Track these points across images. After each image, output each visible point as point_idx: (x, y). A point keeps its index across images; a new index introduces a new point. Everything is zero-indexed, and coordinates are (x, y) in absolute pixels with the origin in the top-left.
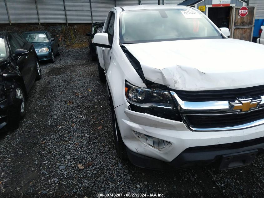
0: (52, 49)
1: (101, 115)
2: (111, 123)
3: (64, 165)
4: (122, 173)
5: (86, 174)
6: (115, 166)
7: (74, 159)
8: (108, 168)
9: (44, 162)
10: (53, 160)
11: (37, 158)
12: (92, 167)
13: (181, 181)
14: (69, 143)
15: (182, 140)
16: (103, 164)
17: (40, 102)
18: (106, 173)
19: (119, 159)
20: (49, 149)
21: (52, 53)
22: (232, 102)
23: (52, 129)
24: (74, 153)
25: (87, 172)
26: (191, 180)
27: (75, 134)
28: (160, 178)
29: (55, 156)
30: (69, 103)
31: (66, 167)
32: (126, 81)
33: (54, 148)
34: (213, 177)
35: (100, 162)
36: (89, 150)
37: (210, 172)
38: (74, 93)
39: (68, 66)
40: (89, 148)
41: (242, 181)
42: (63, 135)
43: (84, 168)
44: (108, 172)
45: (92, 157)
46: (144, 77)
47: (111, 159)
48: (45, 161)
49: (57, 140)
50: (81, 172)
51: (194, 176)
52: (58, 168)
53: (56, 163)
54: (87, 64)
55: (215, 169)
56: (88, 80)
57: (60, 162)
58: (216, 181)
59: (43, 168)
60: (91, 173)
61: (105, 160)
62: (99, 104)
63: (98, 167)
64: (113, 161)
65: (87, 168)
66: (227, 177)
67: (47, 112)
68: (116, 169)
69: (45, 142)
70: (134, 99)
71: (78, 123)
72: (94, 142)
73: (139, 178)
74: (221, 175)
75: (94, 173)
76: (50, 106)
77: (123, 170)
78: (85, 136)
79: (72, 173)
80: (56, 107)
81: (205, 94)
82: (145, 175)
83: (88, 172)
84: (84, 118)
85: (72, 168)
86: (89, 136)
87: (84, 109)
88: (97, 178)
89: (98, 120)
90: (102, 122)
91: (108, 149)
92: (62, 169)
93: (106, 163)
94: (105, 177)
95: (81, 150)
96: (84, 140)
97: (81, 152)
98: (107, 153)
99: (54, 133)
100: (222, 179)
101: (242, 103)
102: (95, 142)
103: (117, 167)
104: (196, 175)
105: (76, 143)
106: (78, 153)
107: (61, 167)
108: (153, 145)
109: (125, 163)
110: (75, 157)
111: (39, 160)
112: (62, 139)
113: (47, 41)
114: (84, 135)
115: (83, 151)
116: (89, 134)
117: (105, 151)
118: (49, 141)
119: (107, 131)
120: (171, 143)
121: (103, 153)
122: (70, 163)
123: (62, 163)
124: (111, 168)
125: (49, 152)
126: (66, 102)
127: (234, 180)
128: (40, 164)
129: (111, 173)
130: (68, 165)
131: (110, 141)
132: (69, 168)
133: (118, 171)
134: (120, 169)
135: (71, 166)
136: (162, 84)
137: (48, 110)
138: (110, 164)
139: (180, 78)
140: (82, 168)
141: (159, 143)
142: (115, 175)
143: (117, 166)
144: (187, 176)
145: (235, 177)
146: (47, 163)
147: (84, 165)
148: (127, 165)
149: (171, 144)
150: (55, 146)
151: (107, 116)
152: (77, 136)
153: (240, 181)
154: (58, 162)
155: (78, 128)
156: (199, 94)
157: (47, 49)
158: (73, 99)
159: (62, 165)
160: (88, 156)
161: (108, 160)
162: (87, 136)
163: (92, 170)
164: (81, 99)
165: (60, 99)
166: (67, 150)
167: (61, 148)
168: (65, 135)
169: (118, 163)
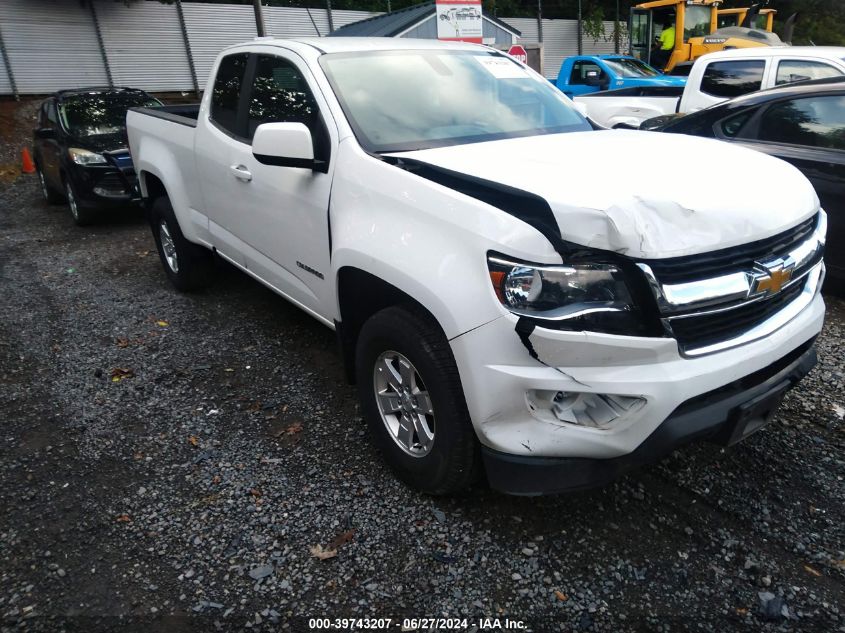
1: (265, 392)
2: (318, 408)
3: (262, 564)
4: (460, 534)
5: (356, 568)
6: (426, 522)
7: (280, 539)
8: (411, 530)
9: (181, 577)
10: (206, 561)
11: (144, 573)
12: (361, 542)
13: (618, 509)
14: (225, 497)
15: (672, 386)
16: (386, 526)
18: (415, 545)
19: (423, 500)
20: (164, 533)
22: (753, 273)
24: (269, 522)
25: (354, 560)
26: (637, 499)
27: (221, 465)
29: (207, 547)
30: (115, 374)
31: (274, 567)
33: (179, 525)
34: (676, 479)
35: (374, 522)
36: (314, 500)
38: (106, 340)
40: (307, 493)
42: (179, 480)
43: (336, 553)
44: (418, 542)
45: (340, 517)
46: (560, 236)
47: (400, 507)
48: (180, 572)
49: (168, 498)
50: (338, 567)
51: (636, 487)
52: (247, 577)
53: (225, 567)
54: (68, 240)
55: (668, 461)
56: (124, 293)
57: (240, 561)
58: (691, 486)
59: (190, 594)
60: (369, 559)
61: (384, 513)
62: (232, 359)
63: (378, 537)
64: (409, 509)
65: (347, 552)
66: (704, 471)
67: (52, 421)
68: (434, 527)
69: (132, 517)
71: (207, 431)
72: (311, 473)
73: (513, 533)
74: (689, 469)
75: (379, 558)
77: (455, 525)
78: (265, 464)
79: (308, 579)
80: (74, 398)
82: (523, 519)
83: (358, 559)
84: (213, 411)
85: (297, 566)
86: (277, 461)
87: (192, 386)
88: (400, 569)
89: (270, 409)
90: (287, 411)
91: (370, 482)
92: (265, 579)
93: (394, 521)
94: (419, 556)
95: (285, 506)
96: (270, 475)
97: (288, 512)
98: (377, 493)
99: (140, 479)
101: (770, 274)
102: (315, 474)
103: (432, 521)
105: (253, 492)
106: (278, 517)
107: (258, 573)
108: (576, 422)
109: (450, 505)
110: (283, 532)
111: (154, 578)
112: (187, 490)
114: (259, 460)
115: (295, 509)
116: (275, 454)
117: (365, 490)
118: (144, 510)
119: (325, 433)
120: (643, 399)
121: (362, 496)
122: (277, 554)
123: (250, 562)
124: (419, 529)
125: (174, 542)
128: (169, 586)
130: (275, 562)
131: (358, 458)
132: (287, 569)
133: (446, 529)
134: (448, 524)
135: (287, 560)
136: (606, 247)
137: (46, 412)
138: (410, 521)
139: (647, 227)
140: (326, 554)
142: (447, 544)
143: (430, 518)
144: (624, 492)
146: (194, 577)
148: (459, 510)
149: (643, 402)
150: (178, 519)
151: (291, 393)
152: (238, 470)
154: (232, 562)
155: (217, 446)
156: (693, 262)
158: (117, 360)
159: (255, 567)
160: (323, 516)
161: (394, 511)
162: (271, 460)
163: (368, 551)
164: (154, 356)
165: (67, 370)
166: (231, 518)
167: (208, 518)
168: (187, 477)
169: (430, 512)
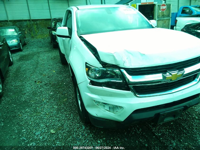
0: (20, 41)
1: (64, 90)
2: (73, 95)
3: (39, 131)
4: (86, 133)
5: (57, 137)
6: (80, 129)
7: (46, 126)
8: (75, 130)
9: (23, 131)
10: (29, 128)
11: (17, 128)
12: (62, 131)
13: (130, 135)
14: (41, 114)
16: (70, 128)
17: (14, 83)
18: (74, 134)
19: (82, 123)
20: (25, 120)
21: (21, 44)
22: (165, 74)
23: (26, 104)
24: (46, 122)
25: (58, 135)
26: (137, 133)
27: (45, 106)
28: (115, 134)
29: (31, 125)
30: (39, 82)
31: (41, 133)
32: (86, 63)
33: (29, 119)
34: (152, 129)
35: (68, 126)
36: (58, 118)
37: (150, 126)
38: (42, 74)
39: (34, 53)
40: (58, 116)
41: (173, 130)
42: (35, 108)
43: (56, 132)
44: (75, 133)
45: (61, 123)
46: (100, 60)
47: (76, 123)
48: (23, 130)
49: (31, 112)
50: (54, 136)
51: (139, 129)
52: (35, 134)
53: (32, 130)
54: (49, 51)
55: (153, 123)
56: (52, 64)
57: (36, 130)
58: (155, 132)
59: (22, 135)
60: (61, 135)
61: (71, 124)
62: (62, 81)
63: (66, 130)
64: (78, 124)
65: (58, 132)
66: (162, 128)
67: (21, 91)
68: (80, 130)
69: (22, 115)
70: (93, 76)
71: (47, 98)
72: (62, 111)
73: (99, 136)
74: (158, 127)
75: (64, 136)
76: (22, 86)
77: (86, 131)
78: (54, 107)
79: (46, 137)
80: (28, 86)
81: (146, 69)
82: (103, 132)
83: (59, 135)
84: (51, 93)
85: (46, 134)
86: (57, 107)
87: (51, 86)
88: (67, 139)
89: (63, 94)
90: (66, 95)
91: (73, 116)
92: (38, 135)
93: (72, 127)
94: (73, 137)
95: (52, 118)
96: (53, 110)
97: (52, 120)
98: (73, 119)
99: (28, 106)
100: (159, 130)
102: (62, 112)
103: (81, 129)
104: (141, 129)
105: (48, 114)
106: (49, 121)
107: (37, 134)
108: (109, 110)
109: (88, 125)
110: (48, 125)
111: (18, 130)
112: (35, 111)
113: (16, 34)
115: (53, 119)
116: (57, 105)
117: (71, 118)
118: (25, 114)
119: (71, 102)
120: (123, 107)
121: (69, 119)
122: (44, 130)
124: (77, 130)
125: (26, 122)
126: (35, 82)
127: (168, 130)
128: (19, 132)
129: (77, 134)
130: (42, 132)
131: (74, 109)
132: (43, 134)
133: (83, 132)
134: (84, 130)
135: (45, 132)
136: (114, 64)
137: (21, 89)
138: (76, 128)
139: (127, 58)
140: (54, 132)
141: (114, 108)
142: (81, 135)
143: (81, 128)
144: (134, 130)
145: (168, 128)
146: (25, 132)
147: (55, 130)
148: (89, 127)
149: (123, 109)
150: (30, 117)
151: (70, 91)
152: (48, 108)
153: (172, 131)
154: (34, 129)
155: (47, 101)
156: (142, 70)
157: (16, 40)
158: (41, 79)
159: (38, 132)
160: (58, 122)
161: (74, 124)
162: (55, 107)
163: (62, 133)
164: (48, 79)
165: (30, 80)
166: (40, 119)
167: (35, 118)
168: (37, 108)
169: (82, 126)
